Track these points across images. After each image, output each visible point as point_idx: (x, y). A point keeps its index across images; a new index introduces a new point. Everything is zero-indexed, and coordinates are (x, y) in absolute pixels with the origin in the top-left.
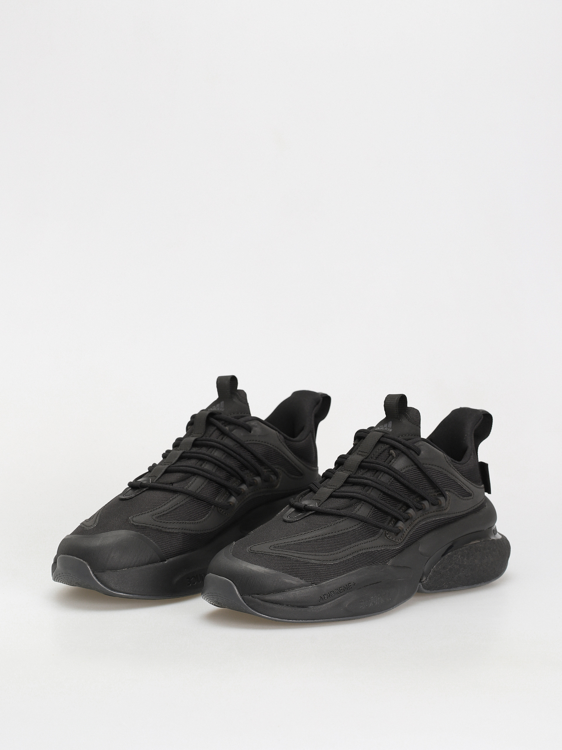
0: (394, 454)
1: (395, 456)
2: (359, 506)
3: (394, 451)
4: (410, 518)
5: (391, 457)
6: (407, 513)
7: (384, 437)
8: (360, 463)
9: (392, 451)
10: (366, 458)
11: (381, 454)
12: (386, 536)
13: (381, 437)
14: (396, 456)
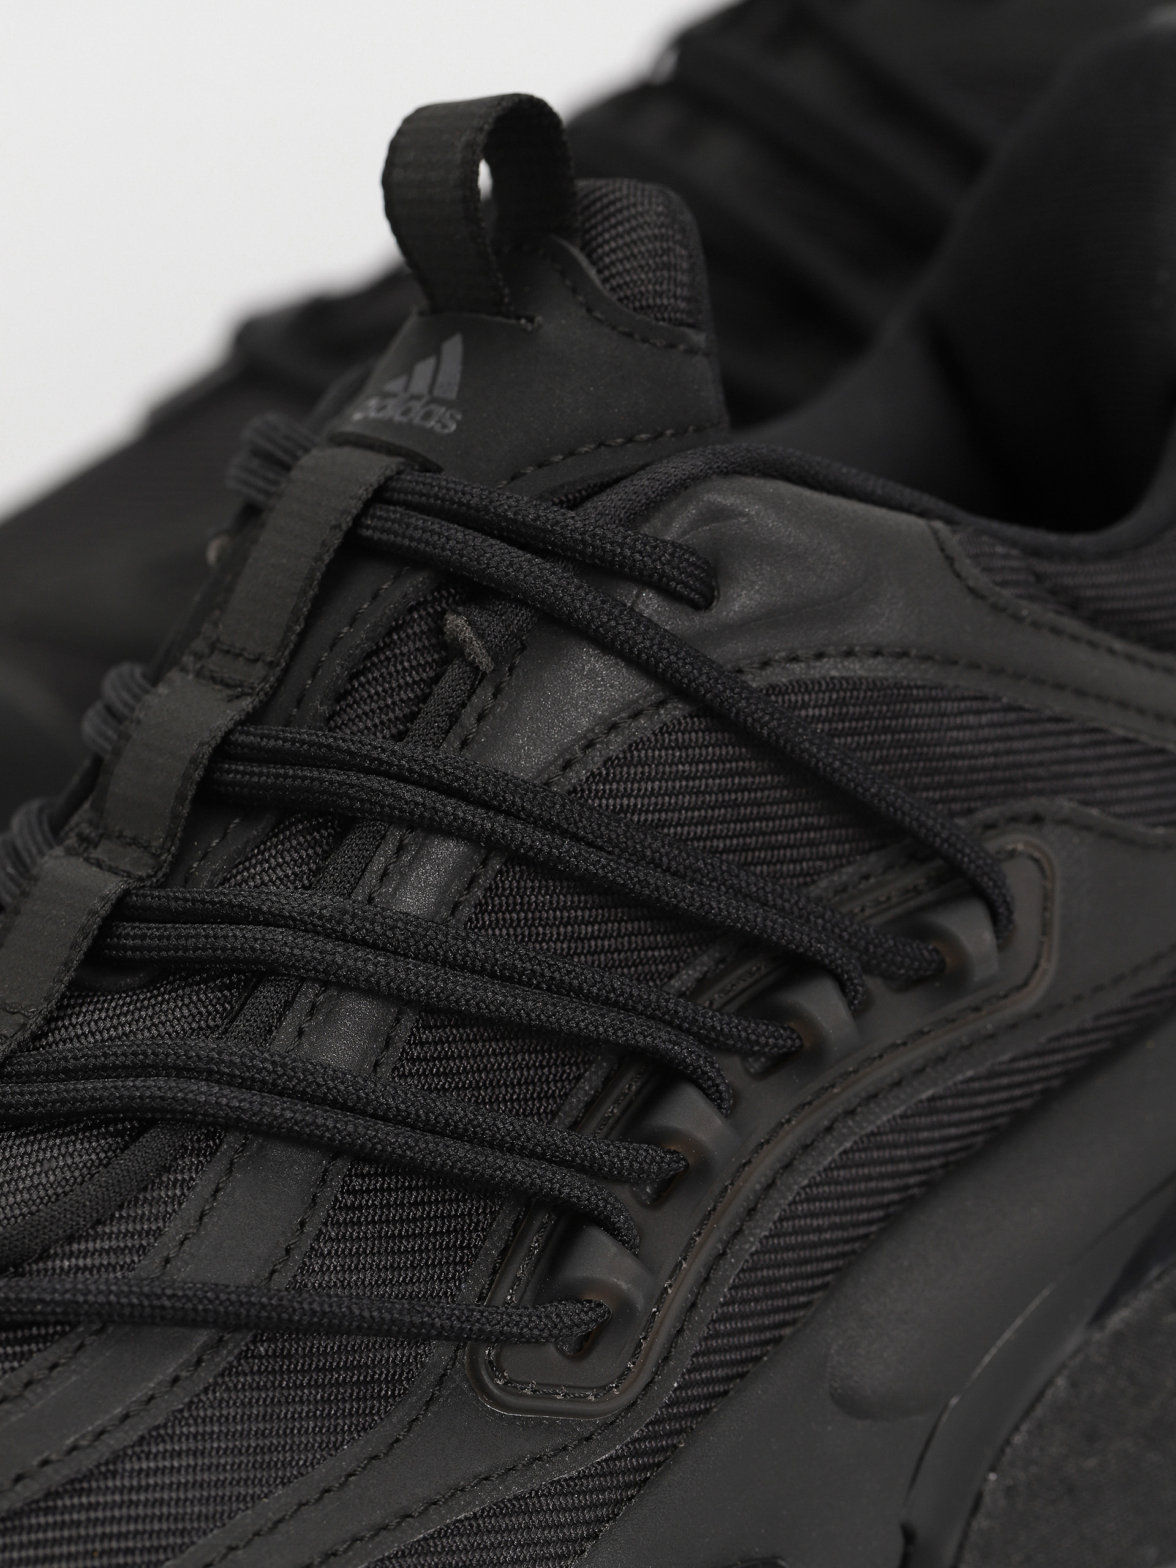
0: (477, 644)
1: (485, 662)
2: (203, 1184)
3: (471, 623)
4: (687, 1167)
5: (454, 671)
6: (658, 1139)
7: (390, 502)
8: (209, 770)
9: (457, 623)
10: (253, 718)
11: (376, 652)
12: (483, 1389)
13: (368, 504)
14: (494, 659)
